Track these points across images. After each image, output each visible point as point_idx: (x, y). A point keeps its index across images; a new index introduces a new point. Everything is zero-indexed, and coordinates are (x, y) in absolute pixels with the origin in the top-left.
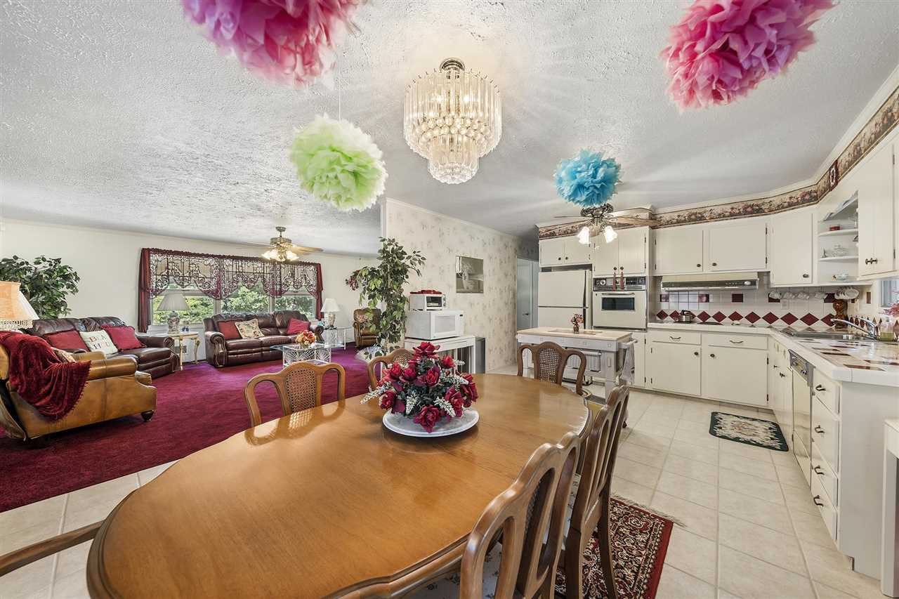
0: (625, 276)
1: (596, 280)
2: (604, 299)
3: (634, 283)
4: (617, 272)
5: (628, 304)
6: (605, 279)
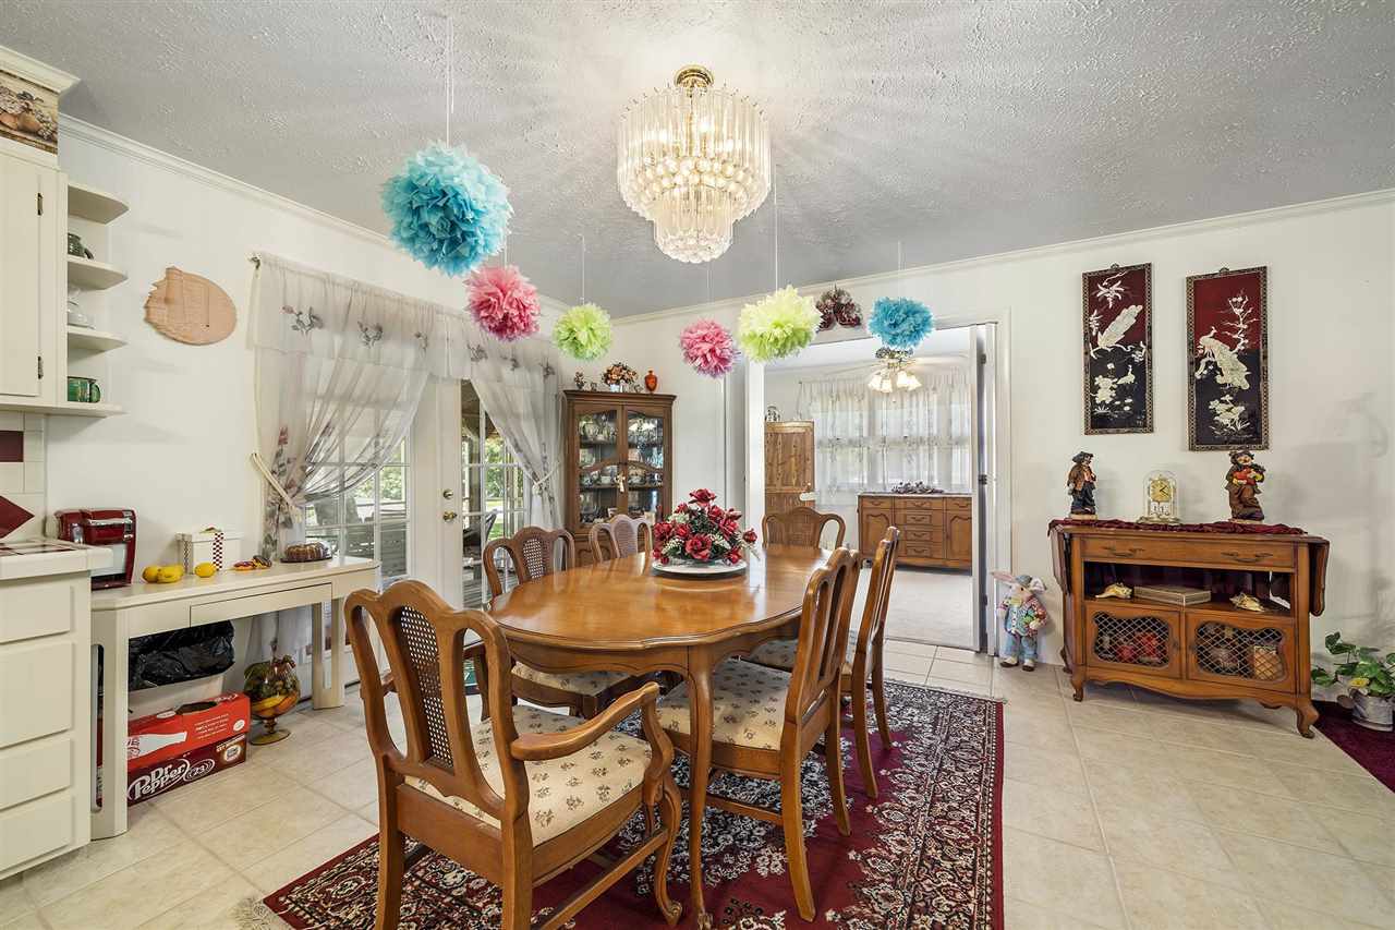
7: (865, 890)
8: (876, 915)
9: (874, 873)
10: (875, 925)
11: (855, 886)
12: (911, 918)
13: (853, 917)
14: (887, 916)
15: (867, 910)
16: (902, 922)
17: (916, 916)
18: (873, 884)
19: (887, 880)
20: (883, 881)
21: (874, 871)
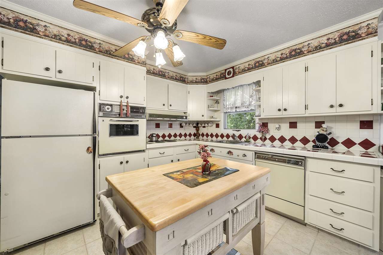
0: (130, 105)
1: (101, 105)
2: (111, 125)
3: (137, 112)
4: (122, 99)
5: (132, 130)
6: (111, 105)
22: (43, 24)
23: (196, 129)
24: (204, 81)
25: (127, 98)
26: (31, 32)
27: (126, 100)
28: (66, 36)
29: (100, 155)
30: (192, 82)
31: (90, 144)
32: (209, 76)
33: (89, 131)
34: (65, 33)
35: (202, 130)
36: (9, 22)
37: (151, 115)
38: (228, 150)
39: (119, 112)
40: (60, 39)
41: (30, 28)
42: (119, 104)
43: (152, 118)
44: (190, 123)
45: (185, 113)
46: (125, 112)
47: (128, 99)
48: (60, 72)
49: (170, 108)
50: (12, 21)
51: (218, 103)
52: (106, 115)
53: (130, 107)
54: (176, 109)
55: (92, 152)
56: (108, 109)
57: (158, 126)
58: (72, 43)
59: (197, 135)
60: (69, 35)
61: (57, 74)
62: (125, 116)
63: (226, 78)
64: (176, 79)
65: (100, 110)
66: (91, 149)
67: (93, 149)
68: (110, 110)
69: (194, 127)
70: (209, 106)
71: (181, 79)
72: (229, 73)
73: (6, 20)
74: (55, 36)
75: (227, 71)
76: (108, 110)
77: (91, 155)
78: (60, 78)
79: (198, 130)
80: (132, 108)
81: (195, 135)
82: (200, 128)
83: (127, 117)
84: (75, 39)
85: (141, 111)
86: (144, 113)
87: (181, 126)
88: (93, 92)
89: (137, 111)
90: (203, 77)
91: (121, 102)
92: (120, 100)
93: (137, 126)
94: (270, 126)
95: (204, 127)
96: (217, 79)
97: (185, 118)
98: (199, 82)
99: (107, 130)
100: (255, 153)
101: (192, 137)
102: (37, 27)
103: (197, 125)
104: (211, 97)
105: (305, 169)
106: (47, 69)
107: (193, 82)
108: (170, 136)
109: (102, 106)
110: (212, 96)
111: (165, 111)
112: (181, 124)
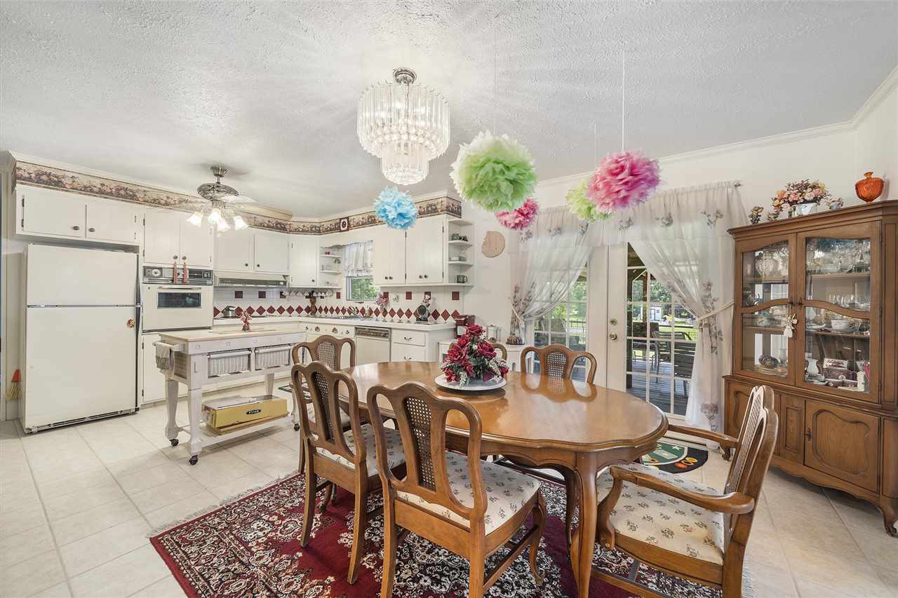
0: (188, 267)
1: (145, 268)
2: (160, 294)
4: (177, 261)
6: (160, 269)
7: (302, 575)
8: (284, 574)
9: (310, 586)
10: (280, 571)
11: (308, 571)
12: (269, 590)
13: (291, 564)
14: (280, 579)
15: (290, 571)
16: (271, 584)
17: (268, 594)
18: (304, 580)
19: (301, 590)
20: (302, 587)
21: (312, 586)
22: (70, 175)
23: (311, 301)
24: (317, 230)
25: (184, 258)
26: (55, 185)
27: (182, 262)
28: (99, 186)
29: (144, 332)
30: (297, 231)
31: (132, 316)
32: (322, 224)
33: (131, 301)
34: (97, 183)
35: (320, 303)
36: (30, 178)
37: (222, 280)
38: (333, 327)
39: (171, 276)
40: (91, 191)
41: (54, 181)
42: (172, 266)
43: (224, 285)
44: (297, 291)
45: (284, 276)
46: (180, 276)
47: (186, 261)
48: (91, 230)
49: (258, 269)
50: (33, 175)
51: (339, 263)
52: (152, 280)
53: (188, 271)
54: (270, 271)
55: (135, 326)
56: (156, 273)
57: (239, 295)
58: (107, 194)
59: (312, 310)
60: (103, 185)
61: (88, 232)
62: (180, 282)
63: (341, 231)
64: (268, 227)
65: (145, 274)
66: (134, 322)
67: (136, 323)
68: (158, 275)
69: (307, 297)
70: (323, 267)
71: (279, 226)
72: (344, 225)
73: (27, 176)
74: (85, 187)
75: (342, 221)
76: (155, 275)
77: (133, 330)
78: (91, 237)
79: (313, 303)
80: (191, 271)
81: (308, 310)
82: (317, 299)
83: (184, 283)
84: (110, 189)
85: (206, 275)
86: (209, 278)
87: (282, 295)
88: (135, 255)
89: (199, 276)
90: (315, 224)
91: (175, 264)
92: (173, 261)
93: (199, 295)
94: (391, 296)
95: (322, 297)
96: (330, 230)
97: (282, 283)
98: (307, 231)
99: (155, 300)
100: (356, 328)
101: (304, 312)
102: (63, 180)
103: (311, 294)
104: (326, 253)
105: (390, 341)
106: (76, 228)
107: (299, 231)
108: (261, 310)
109: (147, 271)
110: (329, 253)
111: (249, 273)
112: (281, 293)
